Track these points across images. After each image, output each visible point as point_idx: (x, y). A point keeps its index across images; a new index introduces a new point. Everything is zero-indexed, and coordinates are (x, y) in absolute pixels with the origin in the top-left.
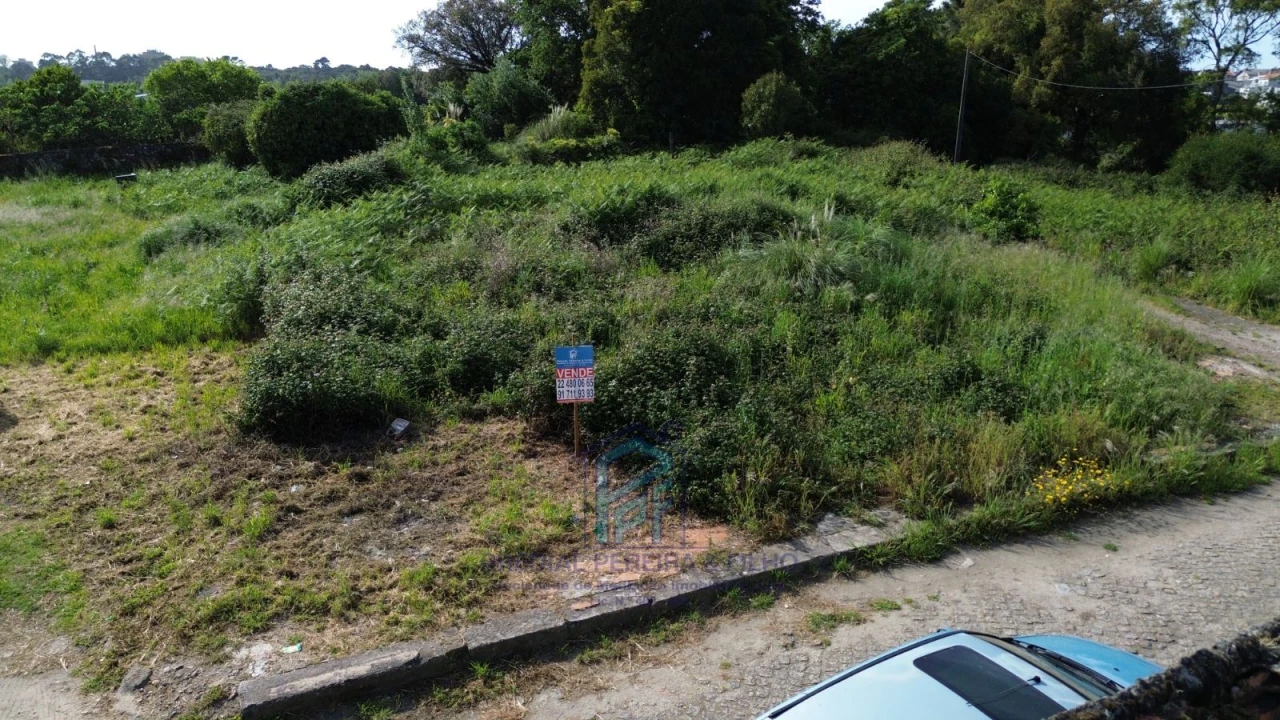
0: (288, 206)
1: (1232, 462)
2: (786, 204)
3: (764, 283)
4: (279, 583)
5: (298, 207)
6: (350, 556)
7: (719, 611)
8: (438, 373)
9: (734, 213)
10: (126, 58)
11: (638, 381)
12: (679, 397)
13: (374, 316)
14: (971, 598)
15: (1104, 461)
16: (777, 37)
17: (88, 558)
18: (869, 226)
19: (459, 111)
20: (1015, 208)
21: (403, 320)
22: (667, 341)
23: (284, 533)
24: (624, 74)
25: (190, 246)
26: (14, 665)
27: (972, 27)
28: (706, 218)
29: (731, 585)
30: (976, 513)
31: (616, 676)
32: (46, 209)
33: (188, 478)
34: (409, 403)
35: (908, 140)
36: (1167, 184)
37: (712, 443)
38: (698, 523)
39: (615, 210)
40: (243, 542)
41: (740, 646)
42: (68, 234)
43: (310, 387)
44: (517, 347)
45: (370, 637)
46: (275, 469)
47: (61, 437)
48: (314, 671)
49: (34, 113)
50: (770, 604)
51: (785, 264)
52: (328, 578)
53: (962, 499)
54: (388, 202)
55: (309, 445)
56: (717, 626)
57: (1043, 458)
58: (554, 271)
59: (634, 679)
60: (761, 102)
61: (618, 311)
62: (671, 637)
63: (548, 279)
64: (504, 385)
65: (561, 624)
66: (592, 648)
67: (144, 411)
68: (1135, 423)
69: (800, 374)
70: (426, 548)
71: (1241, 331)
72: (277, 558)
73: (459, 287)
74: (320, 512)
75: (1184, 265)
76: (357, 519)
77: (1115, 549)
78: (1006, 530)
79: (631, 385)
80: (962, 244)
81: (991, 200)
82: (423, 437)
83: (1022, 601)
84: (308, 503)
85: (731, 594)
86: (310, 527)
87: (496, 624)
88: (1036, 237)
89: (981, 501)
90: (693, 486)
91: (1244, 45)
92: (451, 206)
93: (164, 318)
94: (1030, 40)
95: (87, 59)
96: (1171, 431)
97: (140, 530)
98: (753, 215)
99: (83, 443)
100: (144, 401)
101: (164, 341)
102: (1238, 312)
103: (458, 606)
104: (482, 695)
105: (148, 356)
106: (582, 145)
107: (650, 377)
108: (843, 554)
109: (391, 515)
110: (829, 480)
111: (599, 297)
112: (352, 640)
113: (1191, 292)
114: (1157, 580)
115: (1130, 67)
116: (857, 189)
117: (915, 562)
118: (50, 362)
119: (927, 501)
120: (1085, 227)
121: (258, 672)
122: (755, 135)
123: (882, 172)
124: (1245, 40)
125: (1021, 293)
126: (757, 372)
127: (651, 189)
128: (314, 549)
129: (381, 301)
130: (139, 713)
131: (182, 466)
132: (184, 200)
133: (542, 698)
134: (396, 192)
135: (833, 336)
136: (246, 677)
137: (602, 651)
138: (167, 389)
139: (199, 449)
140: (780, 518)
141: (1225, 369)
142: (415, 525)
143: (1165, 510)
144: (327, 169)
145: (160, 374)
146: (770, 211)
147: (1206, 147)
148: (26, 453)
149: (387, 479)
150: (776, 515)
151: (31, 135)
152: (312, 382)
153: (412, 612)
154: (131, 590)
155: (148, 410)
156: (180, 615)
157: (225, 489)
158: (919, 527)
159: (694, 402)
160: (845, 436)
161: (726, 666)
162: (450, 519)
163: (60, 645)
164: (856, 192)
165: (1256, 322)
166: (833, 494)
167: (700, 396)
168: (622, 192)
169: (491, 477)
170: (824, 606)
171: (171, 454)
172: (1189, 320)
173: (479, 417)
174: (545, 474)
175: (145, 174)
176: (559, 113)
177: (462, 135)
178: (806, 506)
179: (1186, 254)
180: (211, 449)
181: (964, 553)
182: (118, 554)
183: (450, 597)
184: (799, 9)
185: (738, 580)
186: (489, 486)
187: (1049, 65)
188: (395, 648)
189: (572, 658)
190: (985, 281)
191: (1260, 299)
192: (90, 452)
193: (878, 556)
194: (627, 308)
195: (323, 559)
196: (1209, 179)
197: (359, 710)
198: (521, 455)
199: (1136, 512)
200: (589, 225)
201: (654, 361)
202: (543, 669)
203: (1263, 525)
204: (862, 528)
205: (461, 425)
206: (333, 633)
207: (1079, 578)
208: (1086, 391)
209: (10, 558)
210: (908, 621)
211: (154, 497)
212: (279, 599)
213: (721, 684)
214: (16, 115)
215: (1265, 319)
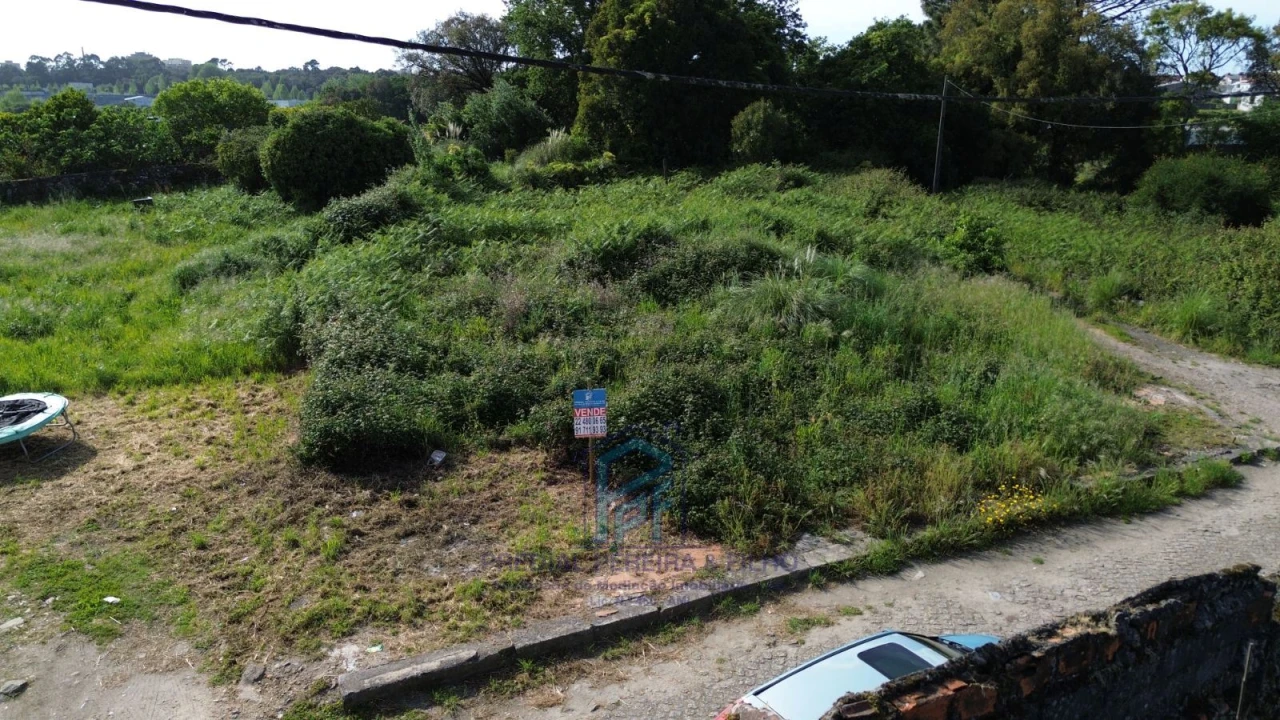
0: (310, 239)
1: (1149, 486)
2: (772, 242)
3: (752, 320)
4: (357, 596)
5: (320, 241)
6: (411, 573)
7: (715, 616)
8: (468, 408)
9: (725, 252)
10: (114, 61)
11: (643, 417)
12: (679, 431)
13: (407, 354)
14: (920, 605)
15: (1038, 487)
16: (765, 62)
17: (189, 575)
18: (847, 264)
19: (459, 130)
20: (983, 241)
21: (432, 357)
22: (668, 380)
23: (352, 554)
24: (619, 99)
25: (222, 279)
26: (150, 665)
27: (952, 49)
28: (699, 256)
29: (724, 595)
30: (928, 533)
31: (634, 669)
32: (74, 237)
33: (261, 504)
34: (444, 436)
35: (889, 168)
36: (1136, 205)
37: (707, 474)
38: (696, 542)
39: (616, 248)
40: (320, 561)
41: (732, 644)
42: (101, 263)
43: (362, 425)
44: (534, 382)
45: (436, 640)
46: (337, 497)
47: (140, 467)
48: (397, 666)
49: (51, 137)
50: (756, 611)
51: (771, 302)
52: (395, 591)
53: (917, 521)
54: (404, 236)
55: (363, 474)
56: (714, 629)
57: (986, 484)
58: (563, 307)
59: (648, 672)
60: (750, 129)
61: (623, 347)
62: (676, 638)
63: (558, 316)
64: (526, 419)
65: (588, 628)
66: (613, 647)
67: (209, 442)
68: (1068, 452)
69: (784, 406)
70: (474, 566)
71: (1181, 359)
72: (351, 575)
73: (477, 323)
74: (380, 535)
75: (1134, 295)
76: (411, 541)
77: (1041, 563)
78: (953, 547)
79: (637, 421)
80: (932, 277)
81: (962, 232)
82: (459, 467)
83: (960, 607)
84: (368, 527)
85: (724, 602)
86: (373, 548)
87: (536, 628)
88: (1001, 269)
89: (933, 522)
90: (692, 511)
91: (1210, 69)
92: (461, 239)
93: (210, 352)
94: (1008, 62)
95: (74, 61)
96: (1098, 460)
97: (228, 550)
98: (742, 254)
99: (161, 473)
100: (207, 434)
101: (212, 374)
102: (1180, 340)
103: (504, 614)
104: (528, 685)
105: (198, 388)
106: (579, 169)
107: (654, 414)
108: (816, 568)
109: (440, 537)
110: (806, 504)
111: (604, 332)
112: (422, 641)
113: (1140, 320)
114: (1072, 588)
115: (1102, 90)
116: (837, 225)
117: (876, 575)
118: (112, 394)
119: (888, 523)
120: (1050, 255)
121: (351, 667)
122: (744, 160)
123: (862, 203)
124: (1211, 66)
125: (983, 326)
126: (746, 405)
127: (649, 228)
128: (380, 567)
129: (410, 338)
130: (261, 700)
131: (250, 493)
132: (202, 225)
133: (576, 686)
134: (411, 226)
135: (813, 372)
136: (342, 672)
137: (621, 650)
138: (224, 419)
139: (264, 477)
140: (764, 539)
141: (1157, 398)
142: (461, 545)
143: (1087, 528)
144: (345, 203)
145: (214, 406)
146: (757, 250)
147: (1172, 171)
148: (113, 482)
149: (432, 505)
150: (761, 536)
151: (49, 159)
152: (364, 420)
153: (467, 619)
154: (235, 602)
155: (214, 441)
156: (280, 622)
157: (297, 516)
158: (879, 545)
159: (691, 435)
160: (820, 465)
161: (721, 661)
162: (490, 541)
163: (183, 648)
164: (836, 227)
165: (1196, 350)
166: (809, 517)
167: (697, 431)
168: (622, 230)
169: (521, 503)
170: (801, 612)
171: (239, 482)
172: (1135, 348)
173: (505, 447)
174: (565, 499)
175: (161, 198)
176: (557, 137)
177: (466, 162)
178: (786, 528)
179: (1137, 285)
180: (274, 477)
181: (917, 567)
182: (215, 572)
183: (495, 606)
184: (786, 31)
185: (730, 591)
186: (519, 511)
187: (1025, 88)
188: (457, 649)
189: (598, 655)
190: (950, 315)
191: (1201, 329)
192: (170, 481)
193: (846, 570)
194: (630, 344)
195: (389, 575)
196: (1173, 200)
197: (433, 697)
198: (543, 482)
199: (1063, 530)
200: (592, 262)
201: (656, 399)
202: (575, 664)
203: (1168, 541)
204: (832, 546)
205: (490, 455)
206: (406, 636)
207: (1009, 587)
208: (1029, 422)
209: (122, 576)
210: (868, 624)
211: (235, 521)
212: (359, 609)
213: (718, 675)
214: (34, 140)
215: (1204, 348)
